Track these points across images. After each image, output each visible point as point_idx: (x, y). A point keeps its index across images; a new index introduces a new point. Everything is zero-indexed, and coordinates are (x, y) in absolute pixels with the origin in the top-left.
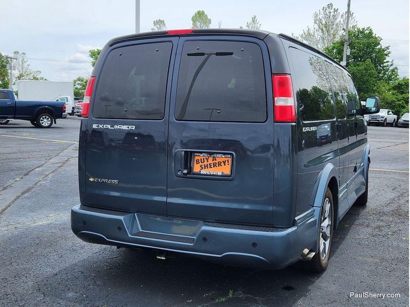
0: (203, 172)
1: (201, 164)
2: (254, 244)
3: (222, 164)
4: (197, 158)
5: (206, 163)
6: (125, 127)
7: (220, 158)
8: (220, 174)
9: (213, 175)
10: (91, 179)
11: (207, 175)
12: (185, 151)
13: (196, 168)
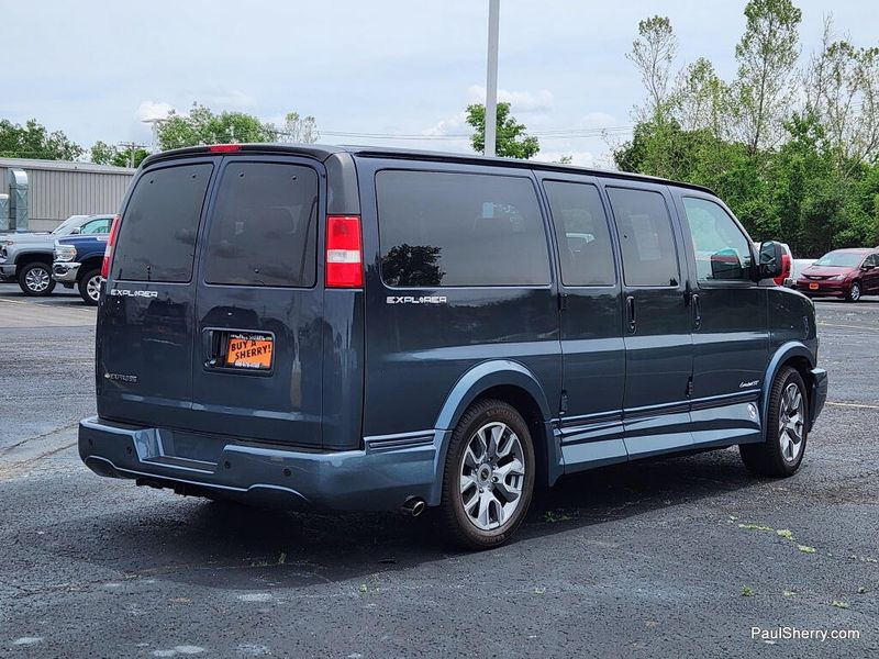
0: (238, 364)
1: (236, 351)
2: (286, 471)
3: (263, 351)
4: (233, 342)
5: (243, 350)
6: (146, 294)
7: (261, 341)
8: (257, 366)
9: (250, 368)
10: (107, 376)
11: (242, 367)
12: (214, 331)
13: (232, 358)
